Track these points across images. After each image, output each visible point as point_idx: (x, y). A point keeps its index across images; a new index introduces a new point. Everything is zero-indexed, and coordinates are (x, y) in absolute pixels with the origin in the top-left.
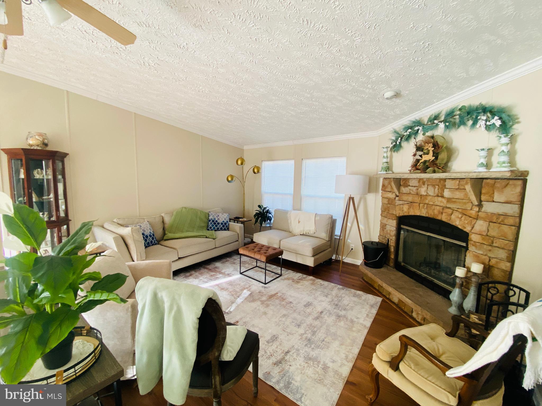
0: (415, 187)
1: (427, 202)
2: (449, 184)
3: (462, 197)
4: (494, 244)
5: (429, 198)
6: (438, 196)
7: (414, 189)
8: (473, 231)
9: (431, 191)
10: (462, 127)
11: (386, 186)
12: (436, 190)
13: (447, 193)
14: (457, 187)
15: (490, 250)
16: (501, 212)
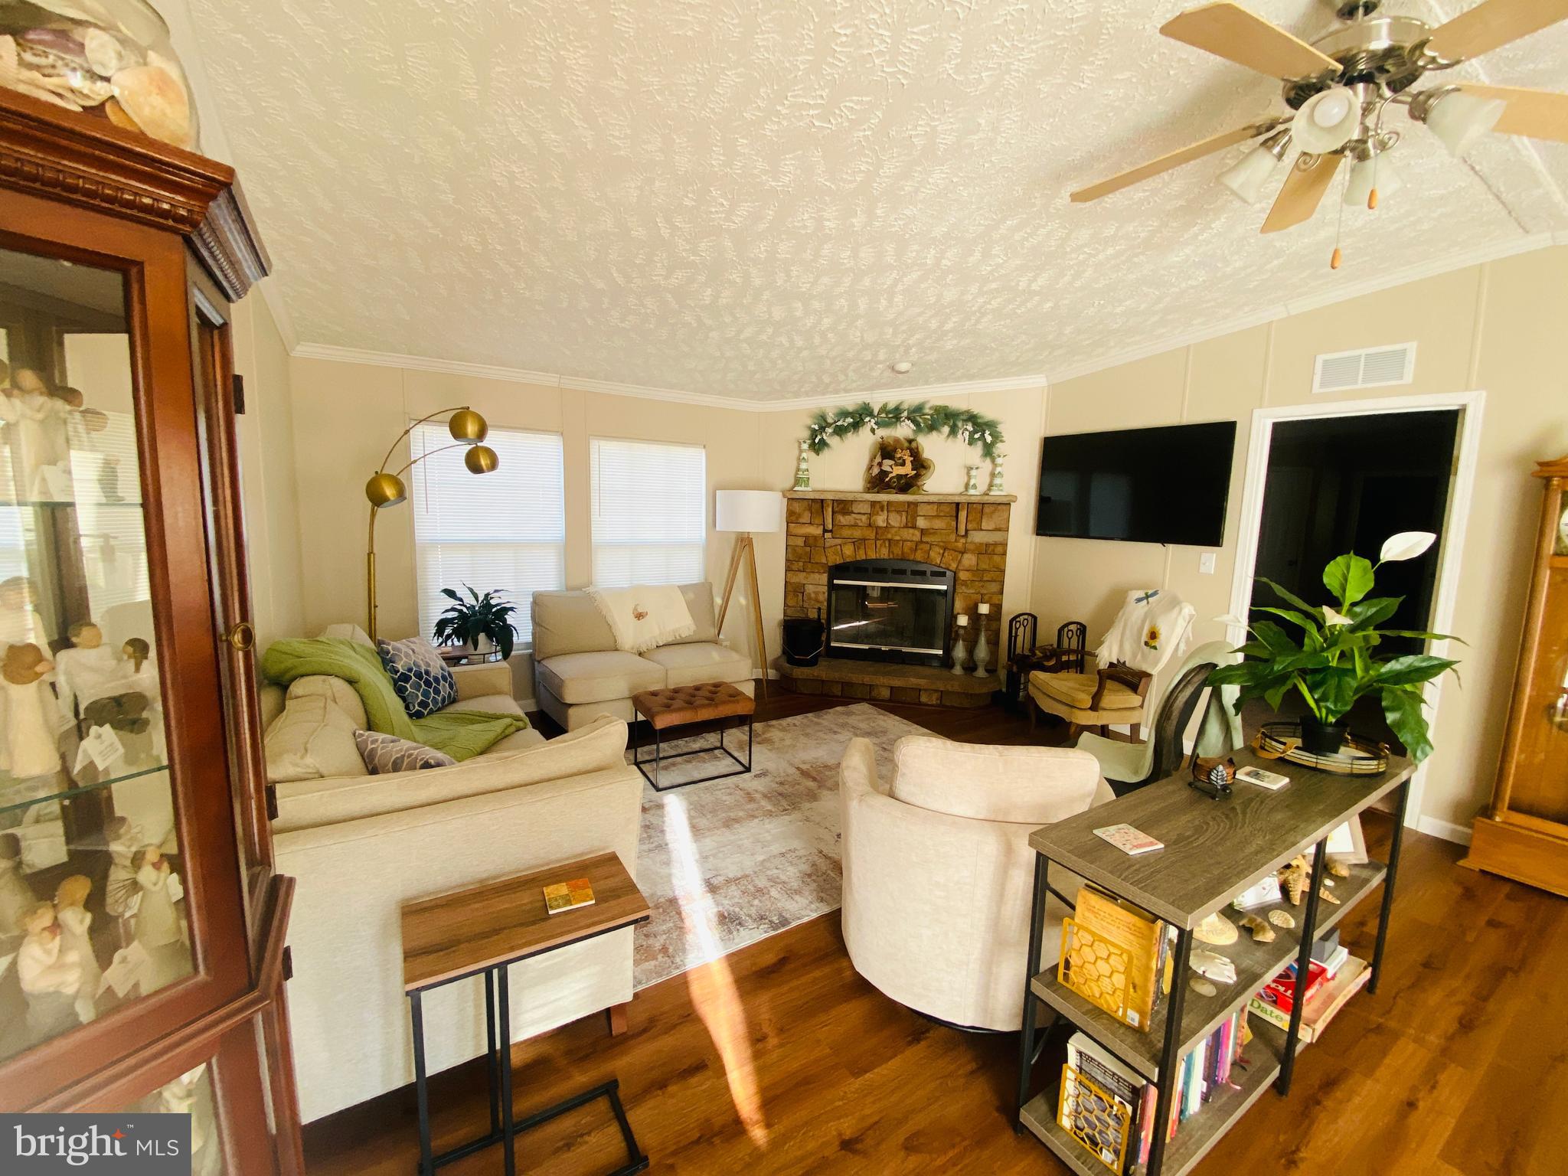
0: (864, 514)
1: (889, 536)
2: (922, 510)
3: (944, 527)
4: (985, 579)
5: (893, 531)
6: (906, 527)
7: (864, 518)
8: (960, 568)
9: (896, 520)
10: (934, 433)
11: (799, 515)
12: (904, 517)
13: (921, 523)
14: (935, 514)
15: (983, 586)
16: (991, 541)
